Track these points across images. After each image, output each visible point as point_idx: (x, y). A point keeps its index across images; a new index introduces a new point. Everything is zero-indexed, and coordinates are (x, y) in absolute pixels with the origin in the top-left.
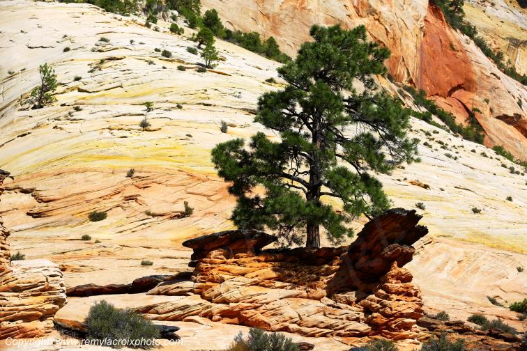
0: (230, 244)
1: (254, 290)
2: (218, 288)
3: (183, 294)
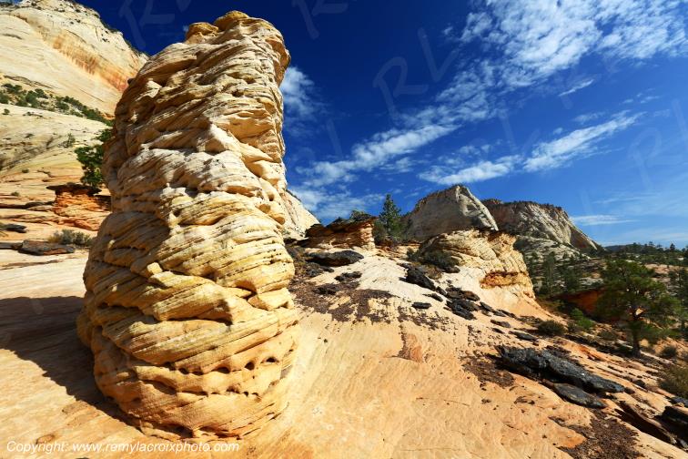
0: (74, 189)
1: (83, 212)
2: (63, 210)
3: (45, 211)
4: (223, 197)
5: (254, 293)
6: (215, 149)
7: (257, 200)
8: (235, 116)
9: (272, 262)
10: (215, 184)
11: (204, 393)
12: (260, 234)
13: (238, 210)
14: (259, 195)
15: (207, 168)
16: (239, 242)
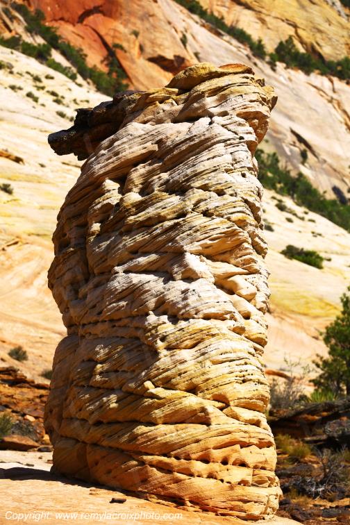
4: (199, 324)
5: (228, 405)
6: (190, 277)
7: (231, 323)
8: (208, 242)
9: (244, 381)
10: (193, 312)
11: (192, 475)
12: (232, 356)
13: (213, 335)
14: (232, 318)
15: (185, 299)
16: (215, 363)
